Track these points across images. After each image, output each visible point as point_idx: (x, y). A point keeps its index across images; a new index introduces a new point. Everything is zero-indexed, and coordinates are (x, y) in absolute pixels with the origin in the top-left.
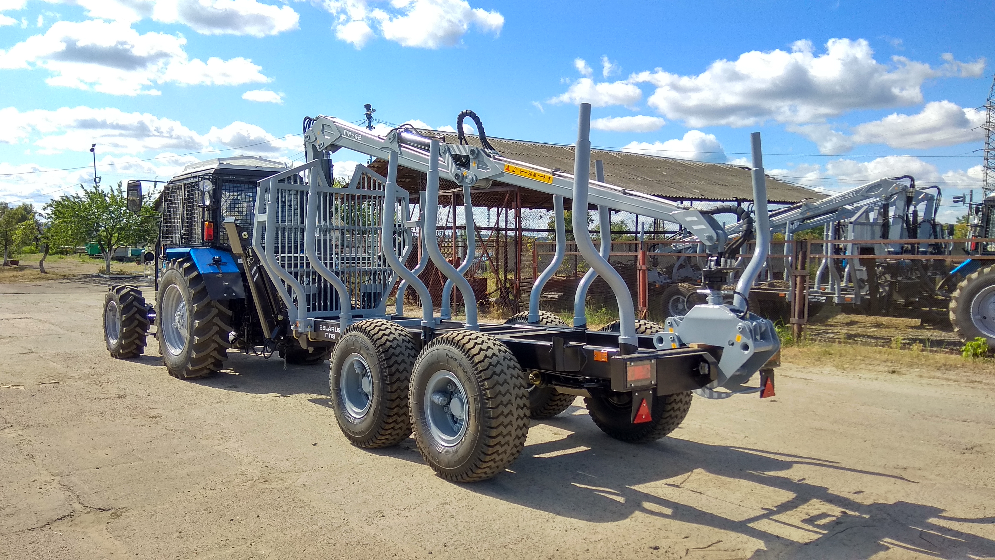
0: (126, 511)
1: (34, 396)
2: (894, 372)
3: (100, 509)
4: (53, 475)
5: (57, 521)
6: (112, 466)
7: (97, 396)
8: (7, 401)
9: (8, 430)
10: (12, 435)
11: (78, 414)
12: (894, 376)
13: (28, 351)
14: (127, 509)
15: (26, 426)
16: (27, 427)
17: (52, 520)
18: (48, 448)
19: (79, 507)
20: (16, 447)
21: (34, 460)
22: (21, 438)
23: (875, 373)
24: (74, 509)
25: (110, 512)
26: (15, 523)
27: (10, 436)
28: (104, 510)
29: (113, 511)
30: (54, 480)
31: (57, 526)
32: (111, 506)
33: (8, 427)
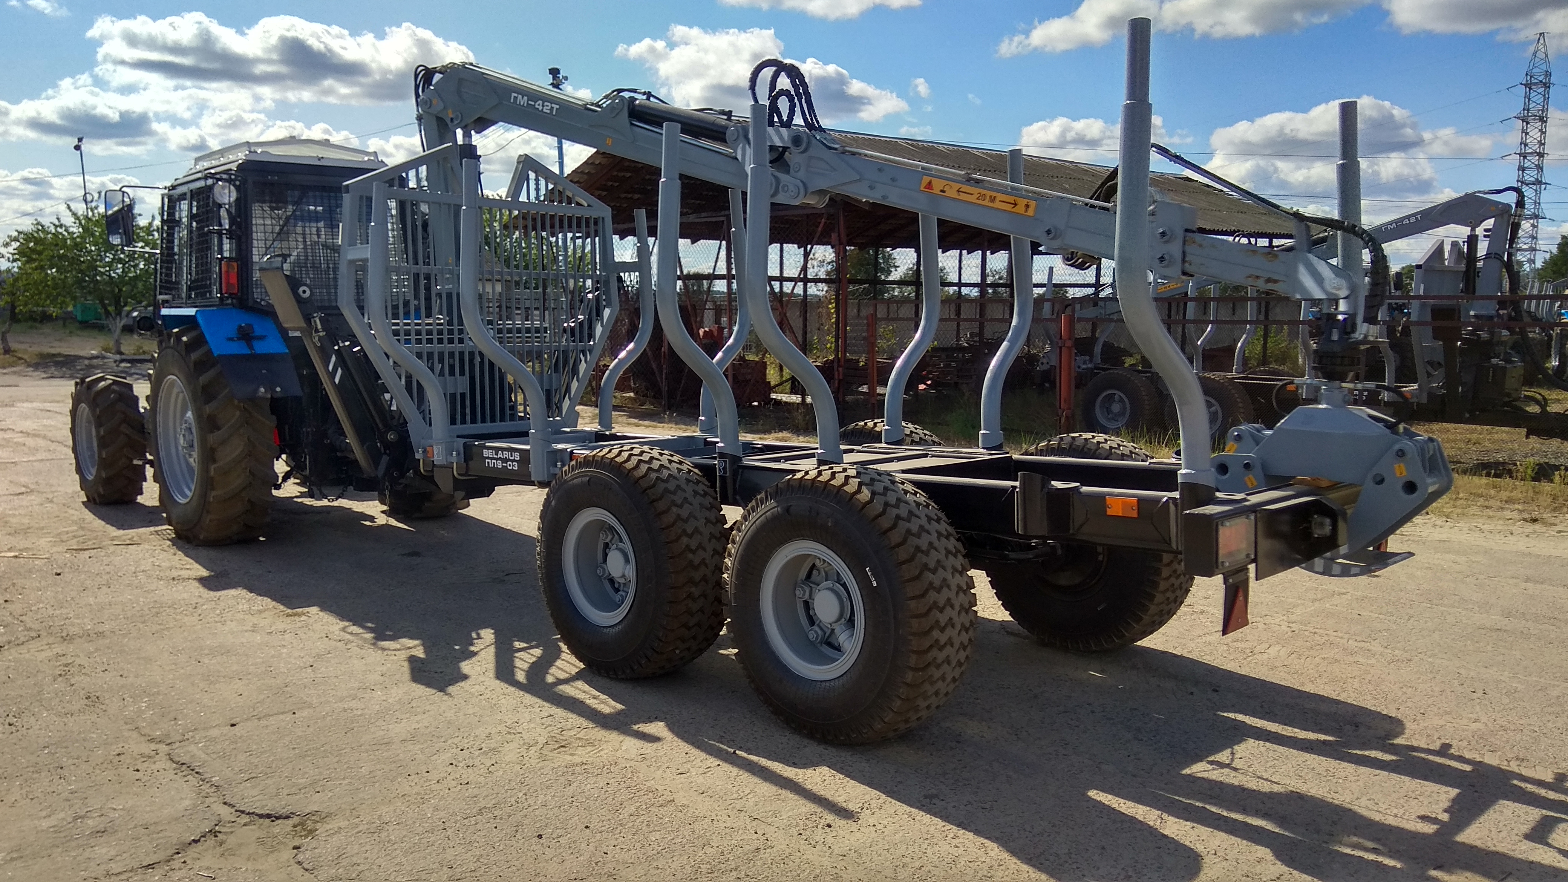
0: (322, 820)
1: (59, 574)
2: (1535, 520)
3: (268, 816)
4: (151, 740)
5: (193, 844)
6: (259, 719)
7: (175, 573)
8: (14, 584)
9: (34, 645)
10: (43, 655)
11: (154, 610)
12: (1537, 527)
13: (23, 490)
14: (323, 815)
15: (64, 634)
16: (67, 639)
17: (184, 844)
18: (121, 681)
19: (225, 812)
20: (60, 679)
21: (104, 707)
22: (63, 660)
23: (1501, 522)
24: (217, 818)
25: (290, 822)
26: (113, 853)
27: (42, 656)
28: (277, 818)
29: (296, 820)
30: (156, 751)
31: (196, 856)
32: (290, 809)
33: (33, 638)
